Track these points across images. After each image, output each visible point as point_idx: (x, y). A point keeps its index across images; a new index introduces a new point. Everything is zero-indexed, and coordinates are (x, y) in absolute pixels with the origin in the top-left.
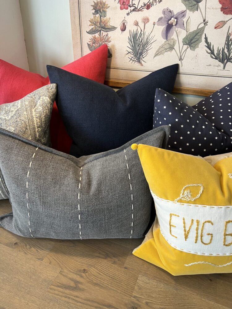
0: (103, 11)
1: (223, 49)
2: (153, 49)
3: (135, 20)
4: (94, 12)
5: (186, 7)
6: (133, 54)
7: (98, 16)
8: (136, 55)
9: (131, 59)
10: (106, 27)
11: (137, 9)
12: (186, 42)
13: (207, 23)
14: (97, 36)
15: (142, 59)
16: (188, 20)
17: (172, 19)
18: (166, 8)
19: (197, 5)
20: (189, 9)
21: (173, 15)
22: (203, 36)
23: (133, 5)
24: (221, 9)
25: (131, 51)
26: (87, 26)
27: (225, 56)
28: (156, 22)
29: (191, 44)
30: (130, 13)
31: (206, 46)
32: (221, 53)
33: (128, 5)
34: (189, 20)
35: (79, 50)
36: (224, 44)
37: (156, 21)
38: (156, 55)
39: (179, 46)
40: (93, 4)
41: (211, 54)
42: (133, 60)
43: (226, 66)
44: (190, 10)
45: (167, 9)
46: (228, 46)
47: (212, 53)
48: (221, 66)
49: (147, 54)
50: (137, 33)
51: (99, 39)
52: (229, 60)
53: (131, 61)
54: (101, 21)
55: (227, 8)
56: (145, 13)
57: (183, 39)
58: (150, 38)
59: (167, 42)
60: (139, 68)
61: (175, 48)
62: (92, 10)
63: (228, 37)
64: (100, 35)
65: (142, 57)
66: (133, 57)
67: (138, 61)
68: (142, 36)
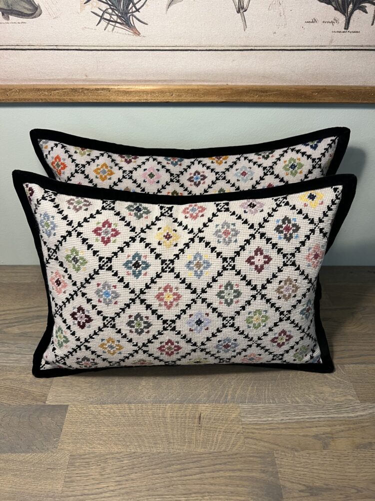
9: (102, 18)
15: (134, 14)
42: (109, 20)
43: (351, 21)
48: (340, 22)
52: (359, 4)
53: (104, 23)
60: (130, 43)
65: (134, 9)
66: (107, 9)
67: (125, 22)
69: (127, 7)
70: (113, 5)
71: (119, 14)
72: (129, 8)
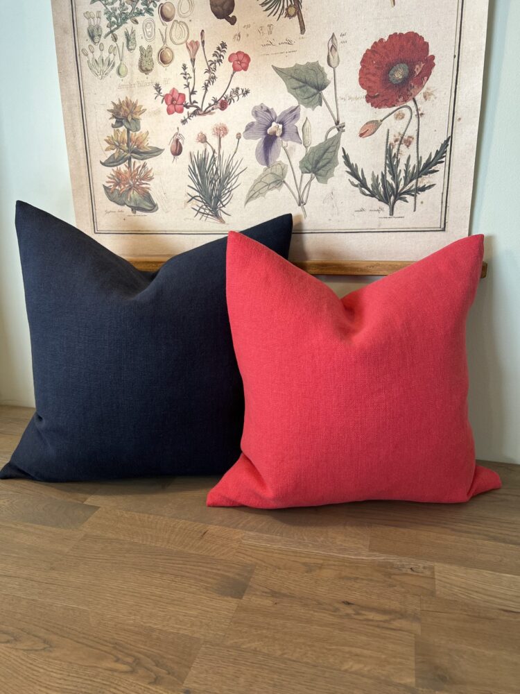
0: (132, 119)
1: (384, 176)
2: (241, 187)
3: (199, 132)
4: (114, 123)
5: (297, 99)
6: (200, 200)
7: (124, 130)
8: (208, 201)
9: (198, 212)
10: (141, 151)
11: (201, 110)
12: (307, 168)
13: (344, 126)
14: (122, 170)
15: (222, 208)
16: (304, 124)
17: (274, 124)
18: (258, 104)
19: (318, 95)
20: (303, 104)
21: (274, 117)
22: (340, 154)
23: (193, 104)
24: (366, 97)
25: (198, 194)
26: (101, 152)
27: (389, 188)
28: (242, 133)
29: (319, 170)
30: (188, 120)
31: (348, 172)
32: (381, 184)
33: (182, 104)
34: (307, 123)
35: (87, 200)
36: (384, 165)
37: (242, 131)
38: (249, 199)
39: (294, 175)
40: (112, 107)
41: (361, 187)
42: (204, 213)
43: (395, 209)
44: (307, 105)
45: (262, 107)
46: (392, 168)
47: (363, 184)
48: (385, 210)
49: (230, 197)
50: (205, 158)
51: (128, 176)
52: (399, 196)
53: (200, 215)
54: (129, 139)
55: (378, 95)
56: (219, 117)
57: (301, 162)
58: (234, 165)
59: (269, 170)
60: (217, 229)
61: (286, 182)
62: (111, 118)
63: (389, 151)
64: (129, 167)
65: (221, 205)
66: (202, 206)
67: (214, 214)
68: (216, 163)
69: (217, 204)
71: (211, 209)
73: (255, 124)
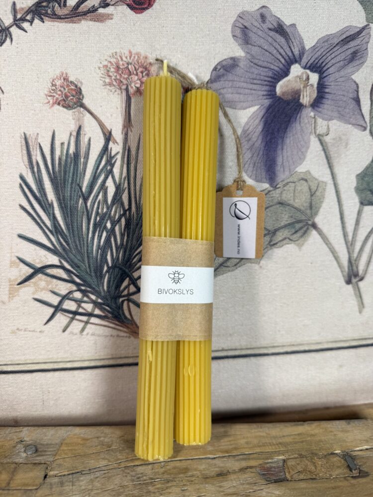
9: (58, 308)
15: (134, 297)
17: (296, 70)
21: (296, 52)
25: (54, 260)
39: (342, 209)
42: (75, 313)
53: (61, 319)
57: (361, 177)
59: (275, 195)
61: (320, 225)
65: (132, 289)
66: (71, 292)
67: (112, 313)
68: (116, 171)
69: (118, 286)
70: (86, 283)
71: (99, 300)
72: (122, 288)
73: (241, 64)
